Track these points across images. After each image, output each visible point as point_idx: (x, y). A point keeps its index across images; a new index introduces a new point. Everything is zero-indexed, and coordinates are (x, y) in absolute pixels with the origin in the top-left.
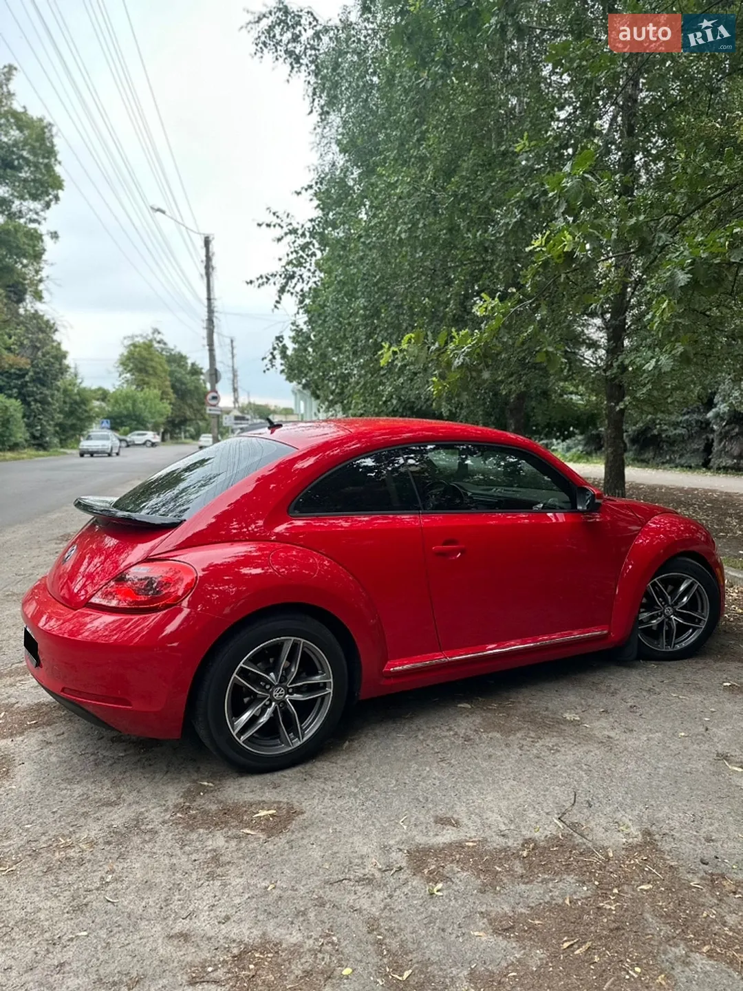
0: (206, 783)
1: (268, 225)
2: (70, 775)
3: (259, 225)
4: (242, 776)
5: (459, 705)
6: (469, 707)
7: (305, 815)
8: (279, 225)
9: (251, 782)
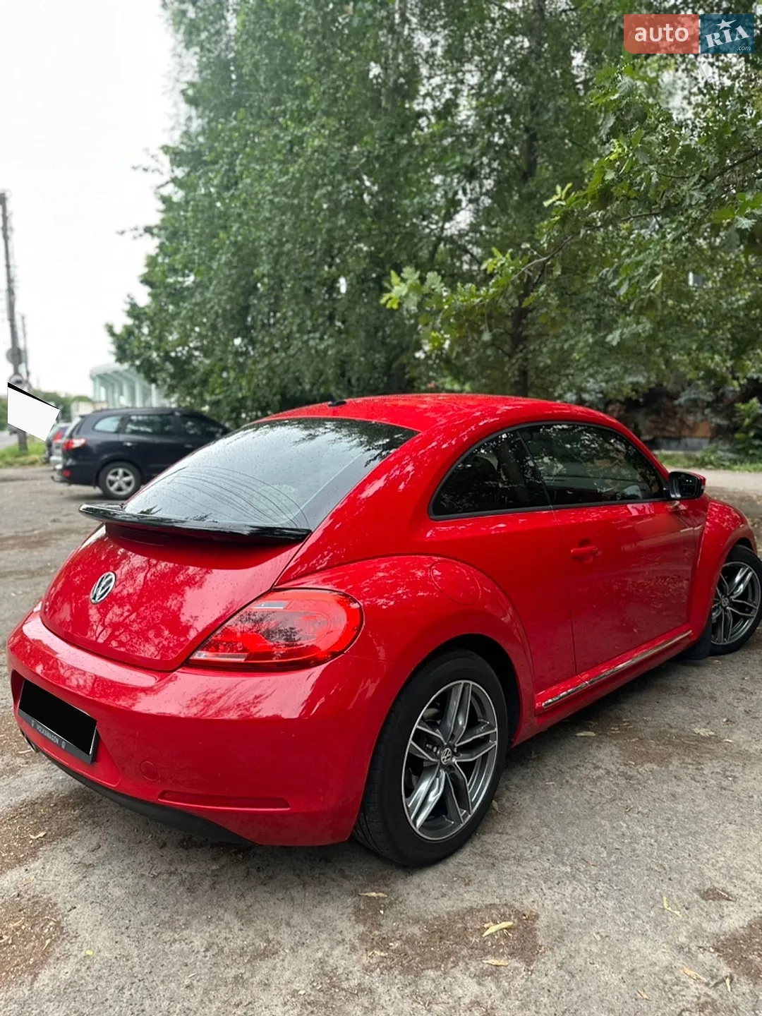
0: (374, 894)
1: (145, 170)
2: (164, 916)
3: (135, 168)
4: (411, 874)
5: (579, 734)
6: (593, 734)
7: (542, 918)
8: (159, 171)
9: (429, 879)
